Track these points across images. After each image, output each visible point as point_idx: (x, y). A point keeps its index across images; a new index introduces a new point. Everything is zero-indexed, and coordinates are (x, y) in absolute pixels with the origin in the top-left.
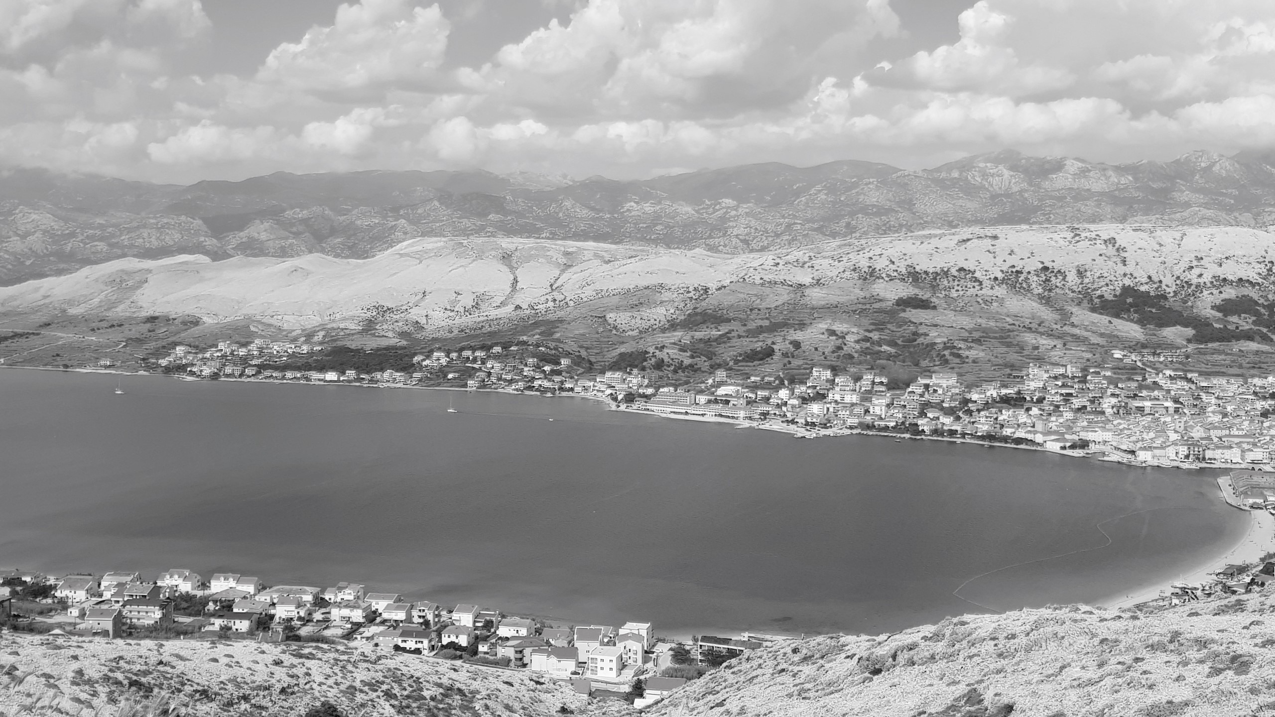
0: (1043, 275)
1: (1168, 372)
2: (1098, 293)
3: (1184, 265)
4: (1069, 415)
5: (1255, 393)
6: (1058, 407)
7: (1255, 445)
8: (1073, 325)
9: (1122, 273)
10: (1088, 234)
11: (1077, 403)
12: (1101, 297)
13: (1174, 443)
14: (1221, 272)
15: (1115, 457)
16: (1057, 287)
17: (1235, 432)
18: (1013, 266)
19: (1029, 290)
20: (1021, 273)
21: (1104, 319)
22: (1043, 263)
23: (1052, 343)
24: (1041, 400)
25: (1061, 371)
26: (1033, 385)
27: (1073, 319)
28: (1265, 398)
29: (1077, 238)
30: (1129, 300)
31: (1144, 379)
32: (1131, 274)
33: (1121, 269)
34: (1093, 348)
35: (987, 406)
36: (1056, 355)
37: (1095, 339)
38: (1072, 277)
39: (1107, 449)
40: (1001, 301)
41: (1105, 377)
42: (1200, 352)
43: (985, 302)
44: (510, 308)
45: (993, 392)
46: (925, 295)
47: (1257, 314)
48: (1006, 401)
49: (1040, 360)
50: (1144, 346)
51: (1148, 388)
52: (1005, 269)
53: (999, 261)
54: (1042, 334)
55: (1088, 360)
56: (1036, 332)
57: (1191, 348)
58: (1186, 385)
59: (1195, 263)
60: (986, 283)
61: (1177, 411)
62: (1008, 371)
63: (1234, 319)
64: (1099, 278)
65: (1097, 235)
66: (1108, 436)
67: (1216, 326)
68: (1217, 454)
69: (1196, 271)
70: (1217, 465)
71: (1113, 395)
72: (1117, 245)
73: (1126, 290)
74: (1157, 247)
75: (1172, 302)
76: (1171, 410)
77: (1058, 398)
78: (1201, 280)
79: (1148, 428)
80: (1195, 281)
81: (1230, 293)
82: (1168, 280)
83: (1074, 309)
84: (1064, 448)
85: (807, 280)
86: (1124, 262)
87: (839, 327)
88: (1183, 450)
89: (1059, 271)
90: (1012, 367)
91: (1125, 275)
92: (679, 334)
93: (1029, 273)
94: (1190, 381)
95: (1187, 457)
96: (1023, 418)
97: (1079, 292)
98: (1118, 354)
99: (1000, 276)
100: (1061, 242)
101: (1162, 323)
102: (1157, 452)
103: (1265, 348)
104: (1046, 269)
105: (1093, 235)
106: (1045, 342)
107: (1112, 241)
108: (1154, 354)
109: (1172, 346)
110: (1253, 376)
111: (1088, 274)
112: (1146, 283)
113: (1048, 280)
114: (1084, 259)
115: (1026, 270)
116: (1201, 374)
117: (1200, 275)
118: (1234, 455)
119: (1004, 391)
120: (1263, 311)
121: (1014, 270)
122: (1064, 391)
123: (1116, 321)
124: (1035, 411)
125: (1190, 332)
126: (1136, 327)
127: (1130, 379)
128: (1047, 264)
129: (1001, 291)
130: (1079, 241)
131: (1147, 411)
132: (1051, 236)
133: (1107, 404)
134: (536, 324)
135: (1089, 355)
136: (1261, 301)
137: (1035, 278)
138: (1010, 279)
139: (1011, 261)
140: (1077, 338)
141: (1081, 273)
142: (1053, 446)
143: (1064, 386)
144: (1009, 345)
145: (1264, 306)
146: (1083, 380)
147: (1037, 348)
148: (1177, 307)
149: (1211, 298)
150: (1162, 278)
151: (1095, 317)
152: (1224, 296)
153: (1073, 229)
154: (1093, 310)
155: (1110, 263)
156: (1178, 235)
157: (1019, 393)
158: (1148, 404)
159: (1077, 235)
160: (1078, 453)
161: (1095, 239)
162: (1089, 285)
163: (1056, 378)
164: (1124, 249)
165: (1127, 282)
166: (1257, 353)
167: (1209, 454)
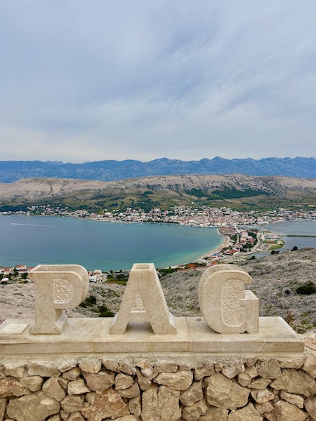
0: (176, 186)
1: (203, 207)
2: (188, 190)
3: (205, 183)
4: (184, 217)
6: (182, 215)
7: (223, 222)
8: (183, 197)
9: (192, 185)
11: (186, 214)
13: (207, 222)
14: (212, 185)
16: (179, 188)
17: (219, 219)
19: (173, 189)
21: (189, 195)
22: (176, 183)
23: (179, 201)
24: (178, 214)
26: (176, 210)
27: (183, 195)
29: (183, 178)
30: (194, 191)
31: (199, 208)
32: (194, 185)
34: (187, 202)
35: (167, 215)
36: (180, 203)
37: (188, 200)
39: (193, 224)
40: (168, 192)
41: (191, 208)
42: (210, 202)
43: (164, 192)
44: (51, 195)
45: (167, 212)
46: (151, 190)
47: (220, 194)
48: (171, 214)
49: (177, 205)
50: (198, 201)
51: (200, 210)
53: (167, 183)
54: (177, 199)
55: (187, 204)
56: (175, 198)
57: (207, 201)
59: (207, 183)
60: (164, 188)
63: (216, 195)
64: (188, 186)
65: (187, 177)
66: (193, 221)
67: (212, 196)
68: (216, 224)
69: (207, 185)
70: (216, 226)
71: (193, 212)
73: (193, 189)
74: (199, 179)
75: (203, 191)
78: (209, 187)
79: (201, 219)
80: (207, 187)
83: (183, 193)
85: (124, 188)
86: (193, 183)
87: (132, 198)
88: (209, 224)
89: (179, 185)
92: (94, 200)
94: (208, 208)
96: (175, 218)
97: (184, 189)
98: (193, 203)
99: (167, 186)
100: (179, 179)
101: (201, 196)
102: (204, 224)
103: (223, 201)
106: (177, 201)
107: (190, 178)
109: (203, 201)
110: (221, 207)
112: (198, 187)
114: (185, 182)
115: (172, 185)
116: (210, 207)
118: (219, 224)
119: (170, 212)
121: (170, 185)
122: (183, 211)
123: (192, 196)
124: (177, 216)
125: (207, 198)
126: (196, 197)
129: (167, 189)
131: (200, 215)
132: (177, 177)
133: (192, 214)
134: (58, 199)
136: (221, 191)
137: (174, 187)
138: (169, 187)
139: (169, 183)
140: (184, 200)
141: (184, 185)
144: (170, 202)
149: (211, 190)
150: (201, 186)
151: (187, 195)
152: (214, 190)
153: (182, 176)
154: (187, 193)
155: (190, 183)
156: (203, 177)
157: (173, 212)
162: (186, 188)
164: (192, 180)
165: (194, 187)
166: (221, 202)
167: (214, 224)
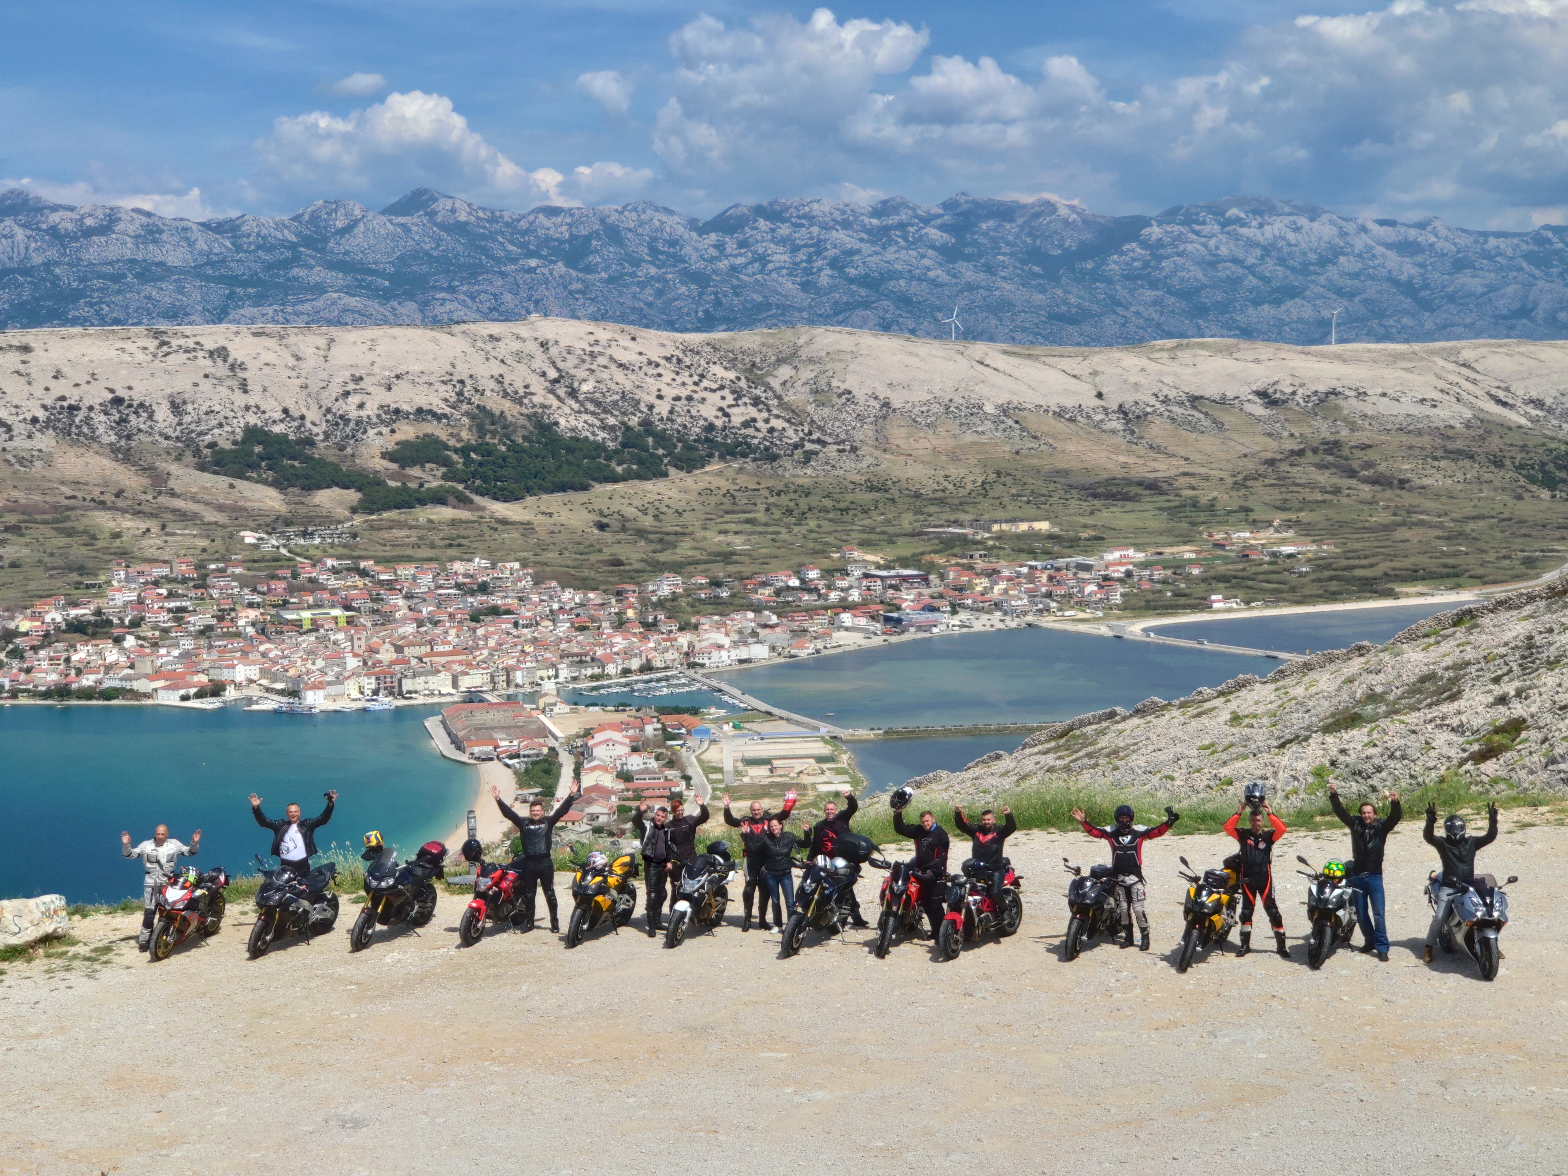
0: (114, 411)
1: (330, 562)
2: (208, 438)
3: (335, 389)
4: (187, 644)
5: (458, 586)
6: (165, 631)
7: (469, 665)
8: (173, 494)
9: (243, 405)
10: (182, 342)
11: (197, 621)
12: (212, 445)
13: (355, 674)
14: (388, 399)
15: (269, 704)
16: (140, 430)
17: (439, 648)
18: (63, 398)
19: (94, 438)
20: (78, 408)
21: (223, 481)
22: (112, 391)
23: (143, 526)
24: (136, 623)
25: (165, 571)
26: (120, 599)
27: (172, 484)
28: (472, 593)
29: (165, 349)
30: (258, 449)
31: (295, 576)
32: (257, 407)
33: (240, 399)
34: (209, 530)
35: (47, 640)
36: (151, 545)
37: (211, 516)
38: (163, 414)
39: (254, 692)
40: (48, 460)
41: (235, 577)
42: (373, 527)
43: (21, 461)
45: (54, 616)
47: (447, 463)
48: (78, 628)
49: (125, 556)
50: (288, 523)
51: (301, 589)
52: (49, 402)
53: (38, 391)
54: (124, 511)
55: (204, 550)
56: (114, 508)
57: (358, 520)
58: (359, 581)
59: (351, 387)
60: (19, 429)
61: (350, 621)
62: (75, 577)
63: (415, 471)
64: (207, 413)
65: (197, 343)
66: (253, 672)
67: (392, 484)
68: (417, 683)
69: (354, 399)
70: (420, 700)
71: (251, 605)
72: (230, 360)
73: (253, 434)
74: (292, 362)
75: (323, 450)
76: (342, 622)
77: (164, 616)
78: (363, 413)
79: (311, 653)
80: (354, 414)
81: (407, 432)
82: (314, 414)
83: (174, 468)
84: (185, 698)
86: (244, 387)
88: (370, 684)
89: (141, 405)
90: (82, 570)
91: (247, 408)
93: (91, 408)
94: (363, 573)
95: (376, 692)
96: (112, 655)
97: (177, 438)
98: (250, 538)
99: (41, 415)
100: (140, 356)
101: (311, 485)
102: (333, 690)
103: (464, 514)
104: (118, 401)
105: (191, 343)
106: (129, 524)
107: (221, 353)
108: (305, 534)
109: (329, 520)
110: (452, 560)
111: (189, 408)
112: (282, 421)
113: (123, 421)
114: (182, 384)
115: (86, 403)
116: (378, 562)
117: (361, 406)
118: (442, 683)
119: (73, 612)
120: (455, 457)
121: (65, 404)
122: (172, 605)
123: (240, 484)
124: (130, 641)
125: (353, 496)
126: (272, 492)
127: (273, 577)
128: (121, 393)
129: (45, 441)
130: (168, 354)
131: (307, 626)
132: (122, 344)
133: (246, 618)
135: (203, 543)
136: (452, 442)
137: (103, 418)
138: (59, 420)
139: (60, 388)
140: (183, 516)
141: (177, 408)
142: (170, 699)
143: (171, 595)
144: (70, 533)
145: (456, 451)
146: (202, 584)
147: (117, 535)
148: (331, 456)
149: (379, 441)
150: (304, 411)
151: (207, 479)
152: (399, 437)
153: (157, 334)
154: (202, 467)
155: (223, 390)
156: (322, 342)
157: (98, 612)
158: (306, 615)
159: (164, 343)
160: (209, 704)
161: (194, 350)
162: (193, 427)
163: (156, 584)
164: (242, 366)
165: (253, 419)
166: (453, 523)
167: (407, 685)
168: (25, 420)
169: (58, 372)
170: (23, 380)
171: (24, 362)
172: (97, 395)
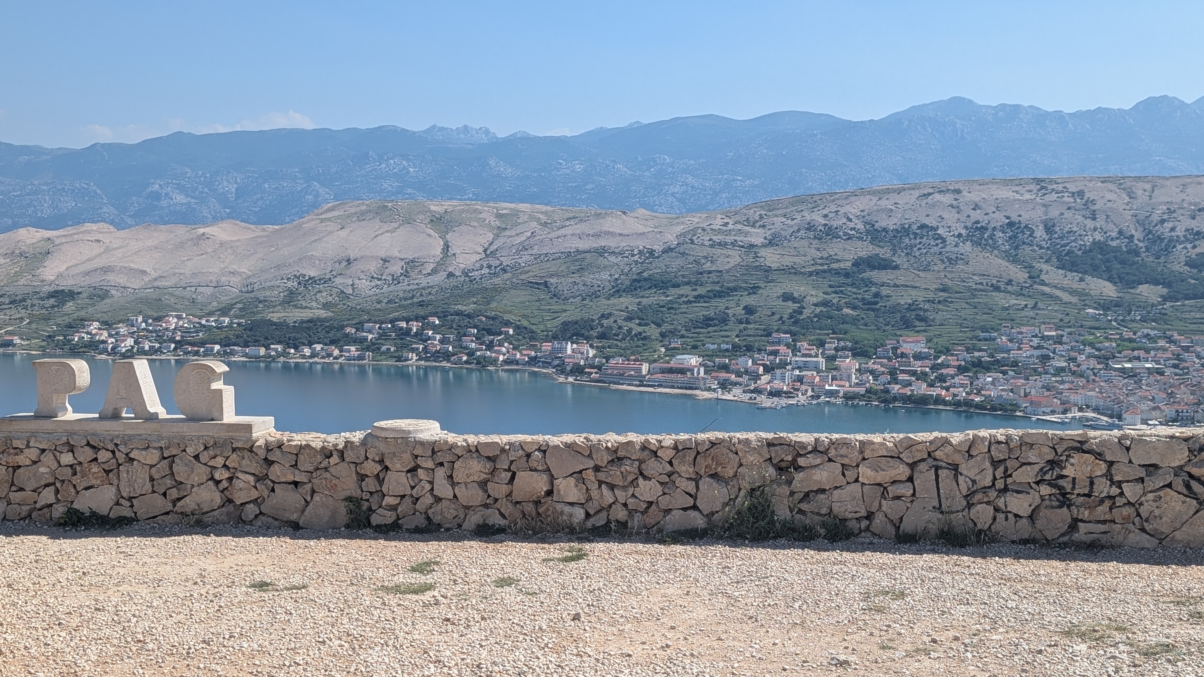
0: (1009, 230)
2: (1068, 248)
3: (1156, 218)
6: (1035, 370)
8: (1043, 283)
9: (1092, 227)
10: (1055, 186)
11: (1054, 365)
12: (1070, 253)
16: (1024, 243)
18: (977, 222)
19: (995, 247)
20: (986, 229)
21: (1076, 276)
22: (1008, 218)
23: (1023, 303)
25: (1035, 332)
26: (1006, 347)
27: (1043, 277)
29: (1043, 191)
32: (1101, 228)
33: (1090, 224)
34: (1066, 307)
35: (960, 370)
36: (1027, 315)
37: (1067, 298)
38: (1040, 233)
40: (966, 260)
42: (1177, 309)
43: (950, 260)
44: (441, 276)
45: (965, 355)
46: (885, 252)
48: (980, 365)
50: (1118, 304)
52: (969, 225)
53: (963, 218)
54: (1011, 293)
55: (1061, 320)
56: (1005, 291)
57: (1167, 305)
58: (1166, 345)
59: (1166, 217)
60: (951, 240)
61: (1158, 372)
62: (979, 333)
64: (1068, 232)
65: (1065, 187)
67: (1192, 281)
69: (1168, 225)
71: (1091, 356)
72: (1085, 199)
73: (1100, 247)
74: (1127, 199)
75: (1144, 258)
77: (1034, 361)
78: (1174, 234)
80: (1167, 235)
83: (1045, 267)
85: (758, 241)
86: (1093, 216)
87: (797, 290)
89: (1026, 226)
90: (982, 328)
91: (1095, 229)
92: (625, 300)
93: (994, 229)
97: (1048, 248)
98: (1092, 313)
99: (964, 232)
100: (1027, 195)
101: (1137, 282)
104: (1011, 224)
105: (1060, 187)
106: (1014, 302)
107: (1080, 193)
108: (1129, 313)
109: (1147, 304)
111: (1057, 229)
112: (1117, 238)
113: (1014, 237)
114: (1053, 214)
115: (992, 225)
117: (1173, 229)
121: (979, 226)
123: (1087, 278)
125: (1163, 290)
126: (1108, 285)
127: (1107, 340)
128: (1014, 219)
129: (965, 249)
130: (1046, 194)
132: (1016, 188)
133: (1087, 365)
134: (471, 293)
135: (1062, 315)
139: (976, 215)
140: (1049, 298)
141: (1049, 228)
143: (1039, 347)
144: (977, 306)
146: (1059, 341)
147: (1006, 308)
148: (1151, 262)
149: (1184, 253)
150: (1133, 232)
151: (1065, 274)
152: (1200, 250)
153: (1039, 182)
154: (1063, 267)
155: (1080, 218)
156: (1148, 187)
159: (1043, 188)
161: (1062, 192)
162: (1058, 241)
163: (1030, 339)
164: (1093, 202)
165: (1098, 237)
168: (954, 235)
169: (977, 205)
170: (954, 210)
171: (956, 200)
172: (999, 219)
